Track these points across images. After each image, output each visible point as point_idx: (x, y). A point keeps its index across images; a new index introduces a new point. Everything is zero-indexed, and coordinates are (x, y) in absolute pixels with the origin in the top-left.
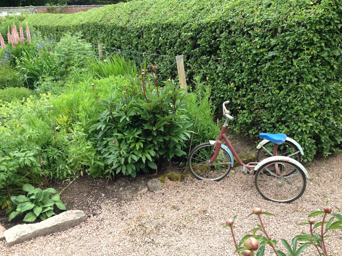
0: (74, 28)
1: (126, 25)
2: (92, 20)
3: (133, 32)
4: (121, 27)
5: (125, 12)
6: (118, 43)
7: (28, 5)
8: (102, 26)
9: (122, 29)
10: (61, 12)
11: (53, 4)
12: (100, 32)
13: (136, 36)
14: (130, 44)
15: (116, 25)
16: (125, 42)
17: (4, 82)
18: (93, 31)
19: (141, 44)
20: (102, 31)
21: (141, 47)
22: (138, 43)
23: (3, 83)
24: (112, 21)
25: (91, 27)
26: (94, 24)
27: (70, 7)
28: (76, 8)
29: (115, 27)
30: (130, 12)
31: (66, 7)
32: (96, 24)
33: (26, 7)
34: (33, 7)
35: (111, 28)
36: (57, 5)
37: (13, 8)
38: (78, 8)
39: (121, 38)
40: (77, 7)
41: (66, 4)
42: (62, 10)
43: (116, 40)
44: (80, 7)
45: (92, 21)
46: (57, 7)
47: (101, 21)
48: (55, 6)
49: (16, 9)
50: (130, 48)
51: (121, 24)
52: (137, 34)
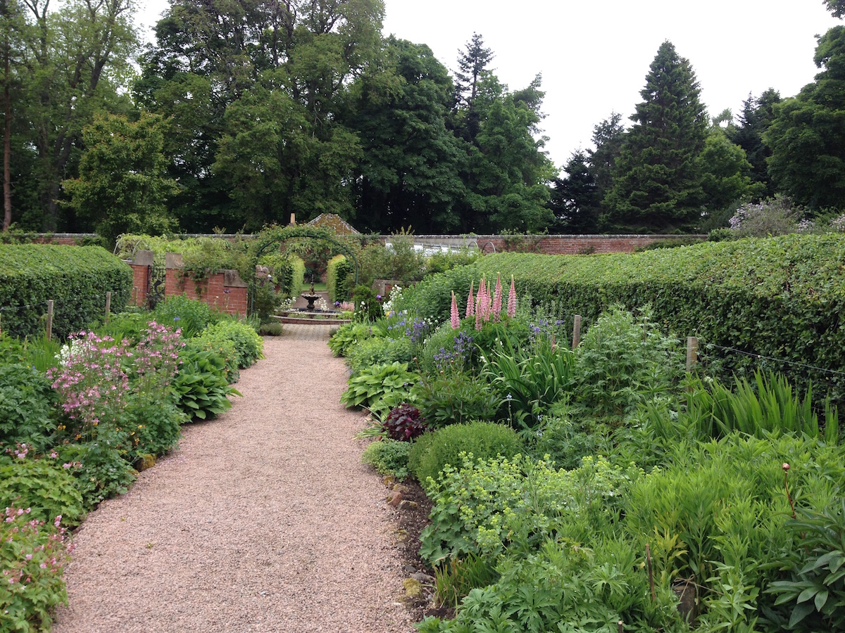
0: (609, 292)
1: (776, 294)
2: (665, 276)
3: (803, 314)
4: (762, 299)
5: (769, 260)
6: (745, 338)
7: (468, 232)
8: (696, 292)
9: (764, 302)
10: (532, 249)
11: (517, 231)
12: (686, 306)
13: (812, 326)
14: (785, 342)
15: (744, 292)
16: (770, 337)
17: (456, 406)
18: (666, 303)
19: (825, 346)
20: (694, 304)
21: (828, 353)
22: (818, 344)
23: (455, 408)
24: (730, 282)
25: (660, 291)
26: (670, 287)
27: (553, 238)
28: (568, 240)
29: (740, 298)
30: (787, 263)
31: (545, 239)
32: (676, 287)
33: (461, 235)
34: (476, 236)
35: (726, 299)
36: (526, 234)
37: (436, 238)
38: (571, 240)
39: (759, 325)
40: (570, 238)
41: (547, 231)
42: (536, 243)
43: (739, 330)
44: (575, 238)
45: (665, 278)
46: (526, 238)
47: (692, 280)
48: (520, 236)
49: (441, 240)
50: (784, 354)
51: (761, 291)
52: (816, 320)
